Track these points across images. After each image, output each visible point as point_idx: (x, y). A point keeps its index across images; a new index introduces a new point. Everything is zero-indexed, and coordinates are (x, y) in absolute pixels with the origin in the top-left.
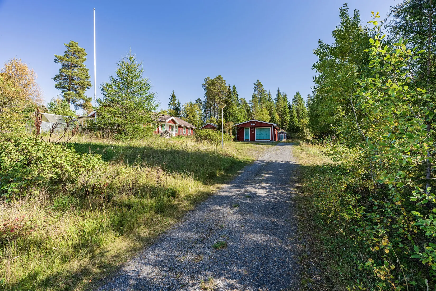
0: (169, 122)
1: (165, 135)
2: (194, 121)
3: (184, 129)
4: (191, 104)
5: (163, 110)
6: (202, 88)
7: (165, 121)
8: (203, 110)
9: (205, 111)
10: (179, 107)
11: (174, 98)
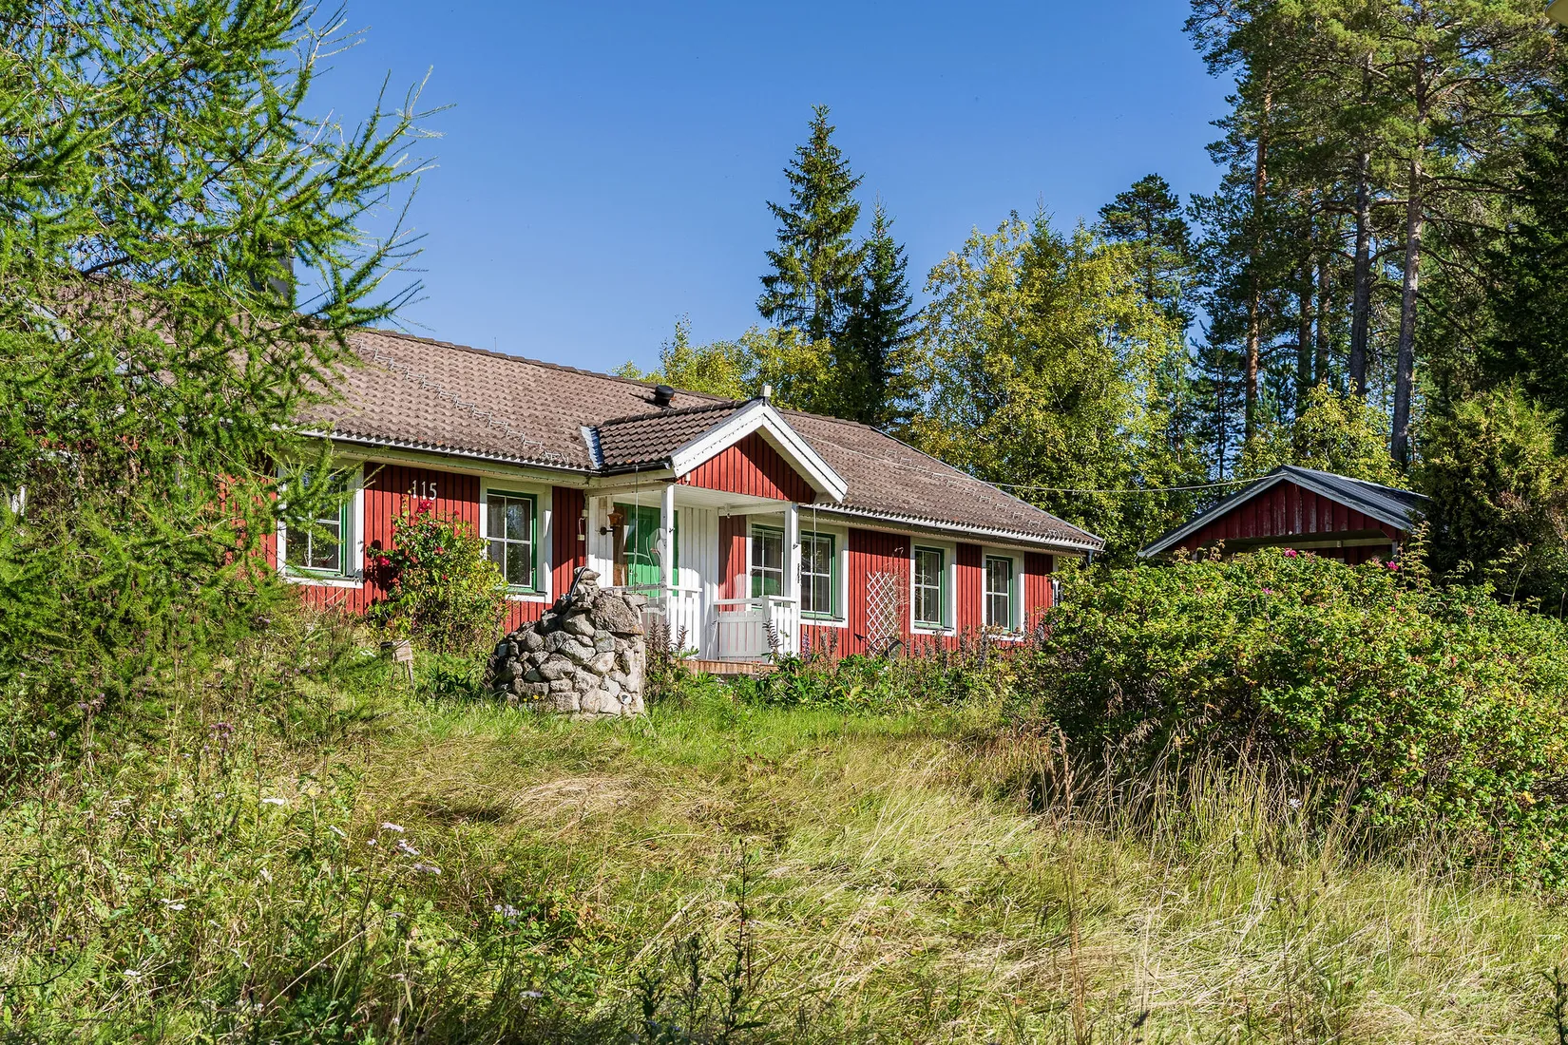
0: (709, 475)
1: (551, 668)
2: (1079, 458)
3: (932, 562)
4: (1045, 252)
5: (697, 345)
6: (1187, 40)
7: (658, 466)
8: (1202, 319)
9: (1221, 331)
10: (887, 303)
11: (834, 199)
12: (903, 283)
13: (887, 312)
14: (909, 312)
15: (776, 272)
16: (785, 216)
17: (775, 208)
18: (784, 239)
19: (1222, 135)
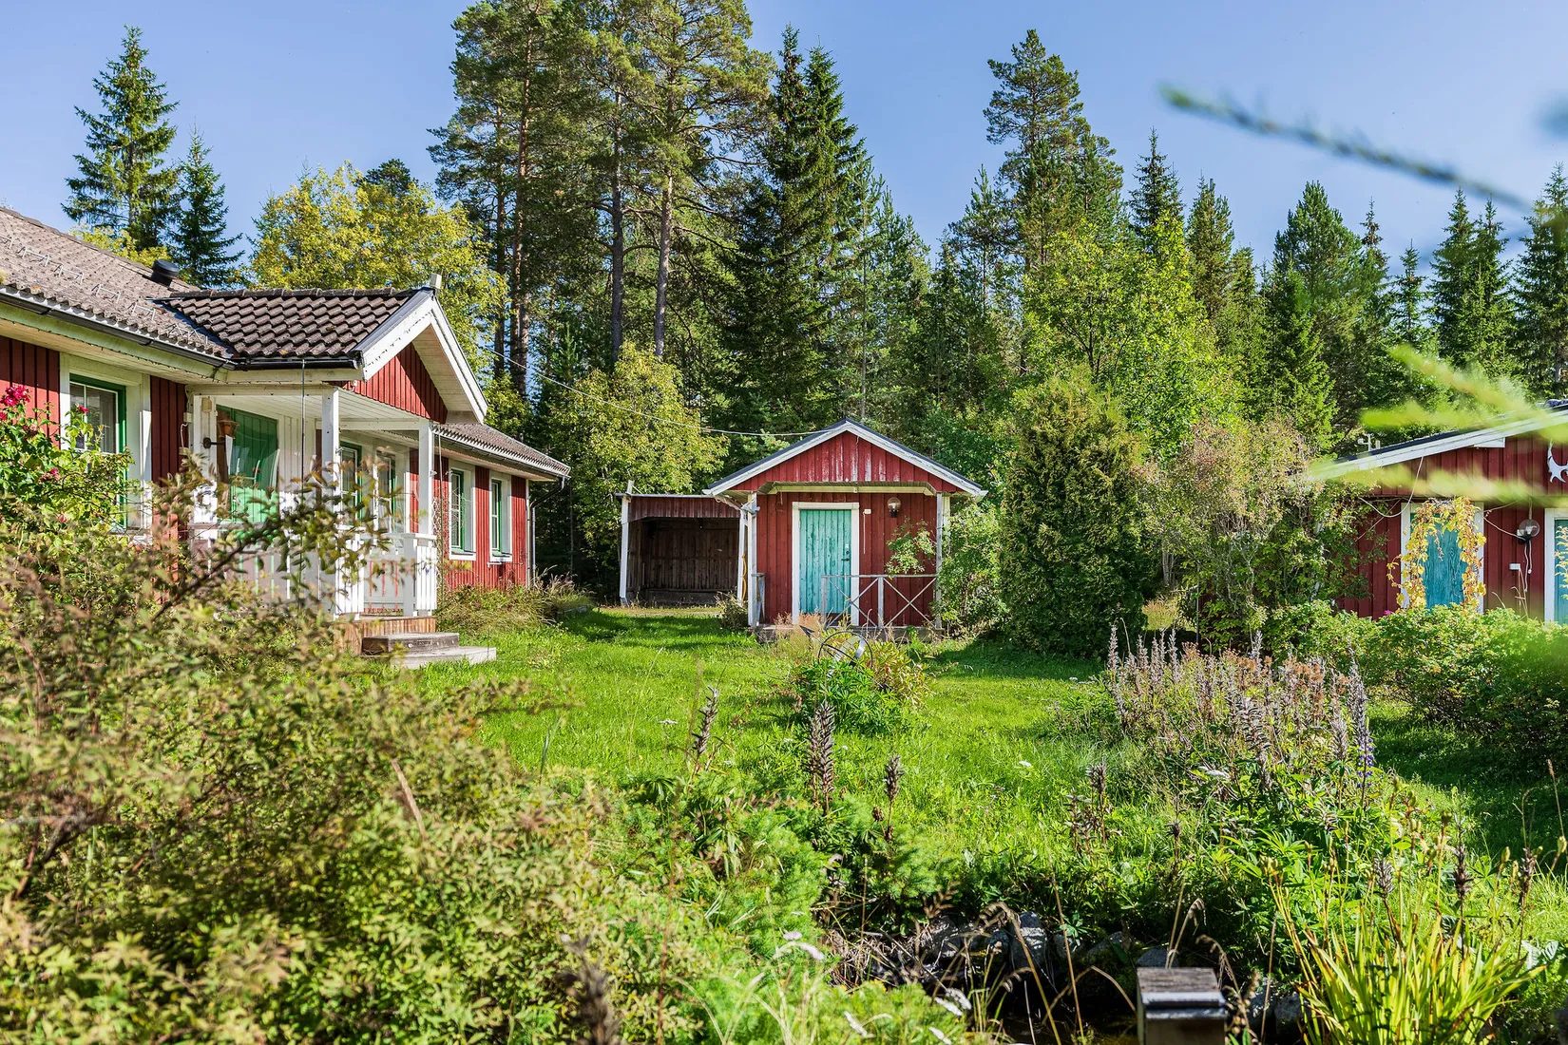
7: (333, 362)
10: (207, 223)
11: (147, 118)
12: (222, 208)
13: (205, 233)
14: (225, 236)
15: (82, 177)
16: (95, 124)
17: (84, 114)
18: (93, 146)
19: (439, 141)
